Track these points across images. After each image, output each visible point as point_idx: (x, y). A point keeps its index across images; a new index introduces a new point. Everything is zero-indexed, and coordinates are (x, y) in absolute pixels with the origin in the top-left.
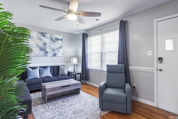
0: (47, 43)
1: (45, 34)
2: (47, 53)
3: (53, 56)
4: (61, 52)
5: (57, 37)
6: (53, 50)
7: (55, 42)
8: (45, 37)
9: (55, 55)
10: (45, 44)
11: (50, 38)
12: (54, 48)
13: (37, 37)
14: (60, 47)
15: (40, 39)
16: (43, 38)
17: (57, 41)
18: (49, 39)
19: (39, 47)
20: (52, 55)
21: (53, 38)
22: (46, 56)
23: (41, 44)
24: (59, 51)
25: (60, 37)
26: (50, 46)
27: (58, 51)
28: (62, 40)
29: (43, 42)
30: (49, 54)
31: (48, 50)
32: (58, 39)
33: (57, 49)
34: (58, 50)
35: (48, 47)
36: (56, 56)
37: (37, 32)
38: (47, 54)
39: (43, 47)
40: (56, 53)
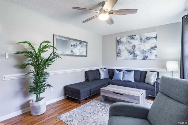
0: (136, 45)
1: (134, 37)
2: (136, 56)
3: (144, 59)
4: (155, 54)
5: (149, 36)
6: (143, 52)
7: (145, 42)
8: (134, 39)
9: (145, 58)
10: (134, 46)
11: (139, 39)
12: (144, 50)
13: (127, 41)
14: (154, 48)
15: (129, 42)
16: (132, 41)
17: (149, 41)
18: (138, 41)
19: (128, 50)
20: (142, 58)
21: (143, 39)
22: (135, 59)
23: (129, 47)
24: (151, 53)
25: (153, 35)
26: (139, 48)
27: (149, 54)
28: (155, 38)
29: (132, 45)
30: (138, 58)
31: (137, 52)
32: (150, 38)
33: (148, 50)
34: (150, 51)
35: (137, 49)
36: (147, 59)
37: (126, 36)
38: (135, 58)
39: (132, 50)
40: (146, 55)
